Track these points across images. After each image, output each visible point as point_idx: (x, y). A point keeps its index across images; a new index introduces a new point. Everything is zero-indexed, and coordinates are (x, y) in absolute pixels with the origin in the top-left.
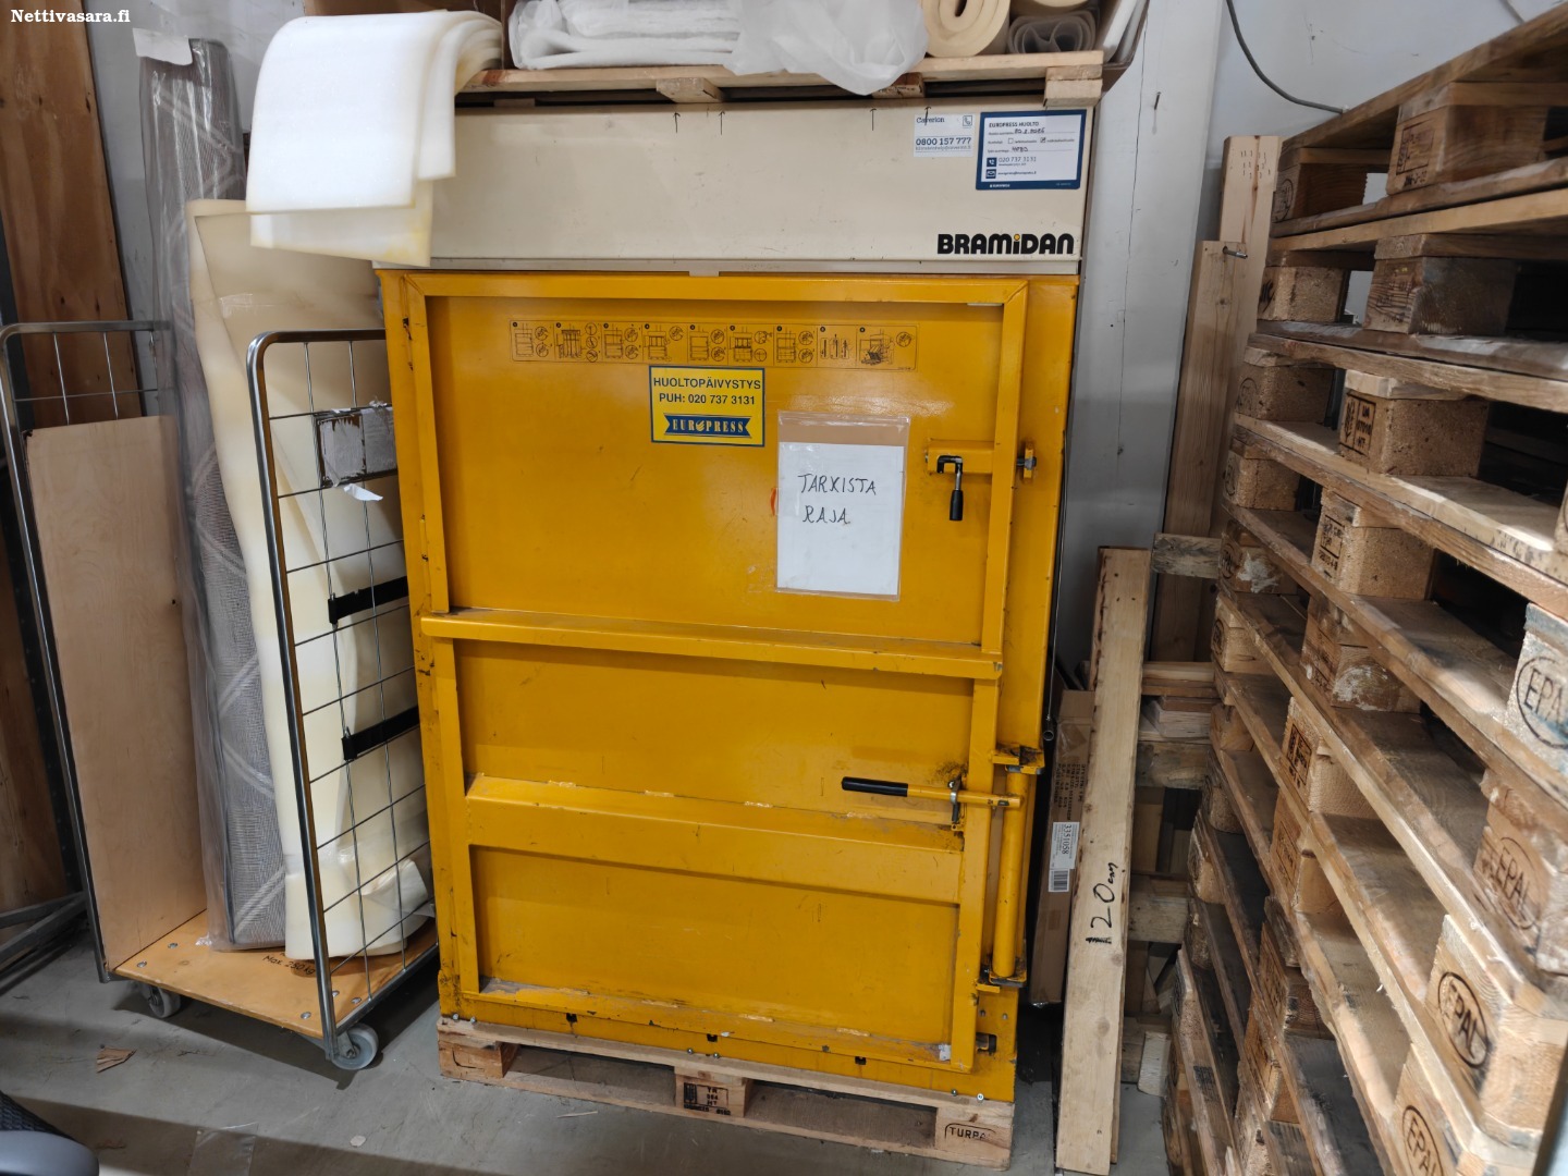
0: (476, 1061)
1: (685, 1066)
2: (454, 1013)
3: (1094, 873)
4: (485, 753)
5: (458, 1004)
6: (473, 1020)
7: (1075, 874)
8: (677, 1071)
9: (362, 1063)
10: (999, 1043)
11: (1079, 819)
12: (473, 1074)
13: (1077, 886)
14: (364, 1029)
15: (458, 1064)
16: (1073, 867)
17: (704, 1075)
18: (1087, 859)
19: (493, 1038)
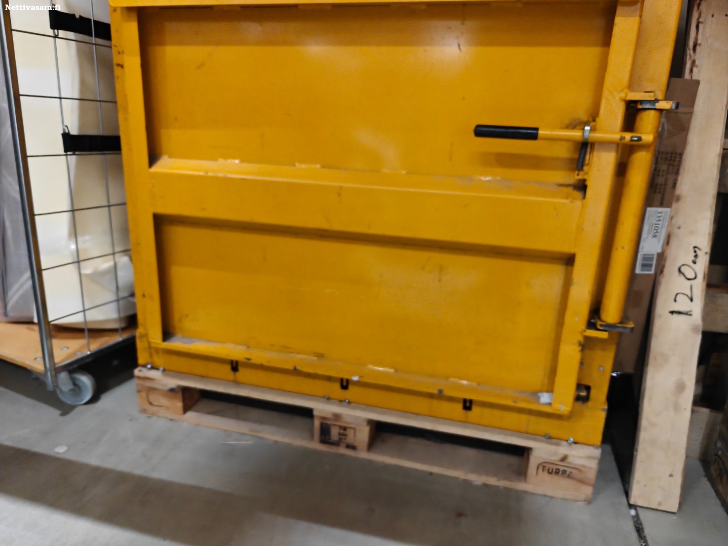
0: (164, 401)
1: (321, 408)
2: (148, 364)
3: (680, 255)
4: (170, 136)
5: (151, 356)
6: (161, 369)
7: (661, 257)
8: (315, 413)
9: (82, 400)
10: (593, 393)
11: (669, 206)
12: (162, 412)
13: (663, 267)
14: (84, 374)
15: (151, 404)
16: (659, 250)
17: (337, 417)
18: (673, 243)
19: (174, 382)
